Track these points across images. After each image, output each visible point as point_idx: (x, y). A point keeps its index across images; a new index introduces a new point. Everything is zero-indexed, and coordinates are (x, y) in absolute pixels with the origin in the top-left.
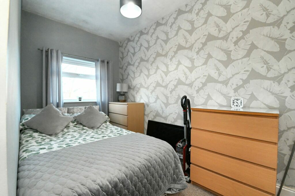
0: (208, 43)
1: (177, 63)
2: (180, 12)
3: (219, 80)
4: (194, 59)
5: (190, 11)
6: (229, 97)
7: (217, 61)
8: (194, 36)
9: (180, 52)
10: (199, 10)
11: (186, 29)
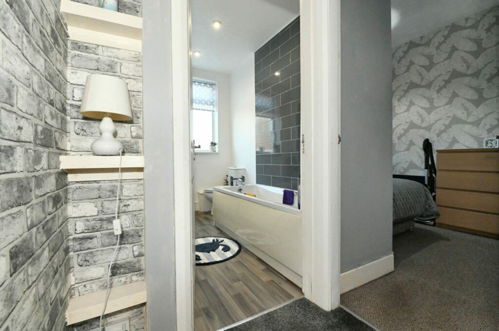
0: (452, 81)
1: (408, 104)
2: (412, 45)
3: (468, 121)
4: (433, 99)
5: (428, 44)
6: (481, 138)
7: (465, 100)
8: (433, 73)
9: (412, 91)
10: (440, 44)
11: (421, 64)
